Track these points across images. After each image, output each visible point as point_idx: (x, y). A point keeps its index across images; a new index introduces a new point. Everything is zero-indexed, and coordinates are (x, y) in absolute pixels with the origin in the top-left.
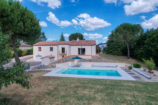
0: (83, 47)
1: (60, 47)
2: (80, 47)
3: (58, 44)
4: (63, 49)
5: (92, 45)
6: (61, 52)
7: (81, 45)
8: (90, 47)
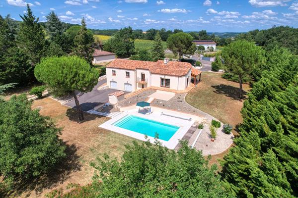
0: (167, 77)
1: (139, 72)
2: (163, 77)
3: (137, 69)
4: (143, 76)
5: (179, 76)
6: (140, 80)
7: (165, 75)
8: (177, 78)
